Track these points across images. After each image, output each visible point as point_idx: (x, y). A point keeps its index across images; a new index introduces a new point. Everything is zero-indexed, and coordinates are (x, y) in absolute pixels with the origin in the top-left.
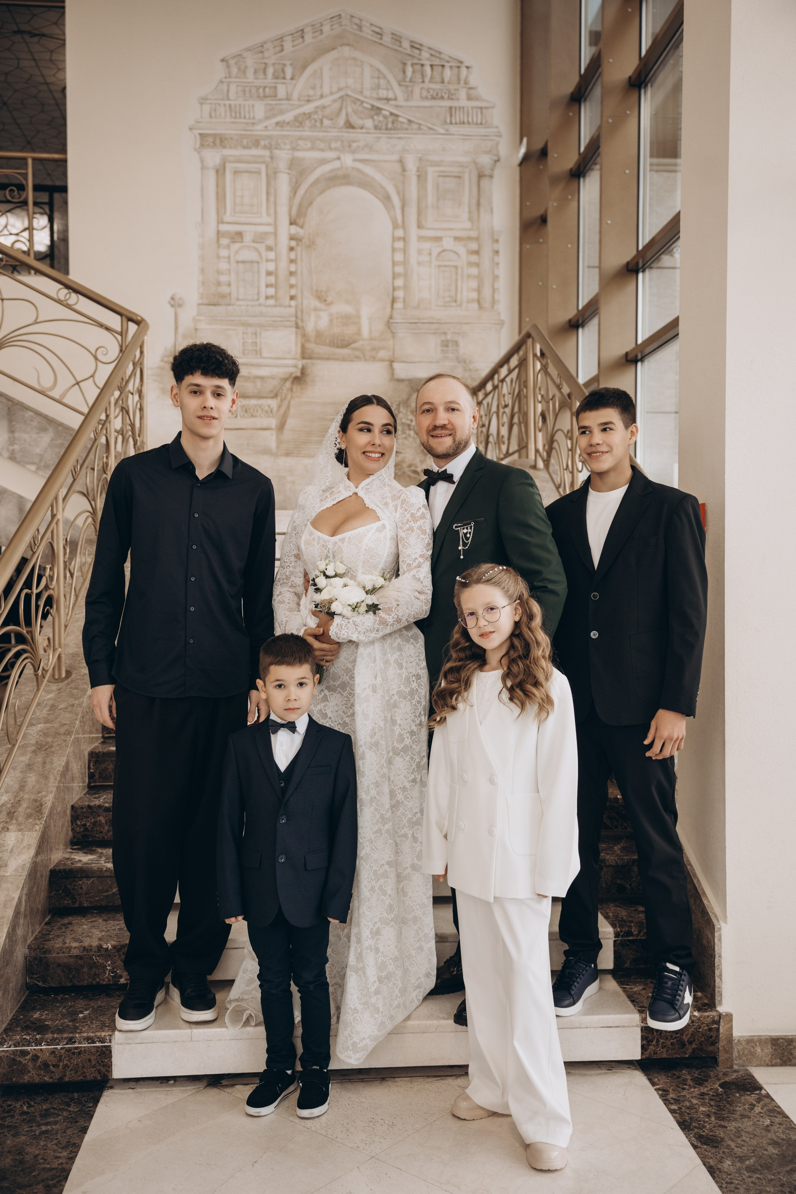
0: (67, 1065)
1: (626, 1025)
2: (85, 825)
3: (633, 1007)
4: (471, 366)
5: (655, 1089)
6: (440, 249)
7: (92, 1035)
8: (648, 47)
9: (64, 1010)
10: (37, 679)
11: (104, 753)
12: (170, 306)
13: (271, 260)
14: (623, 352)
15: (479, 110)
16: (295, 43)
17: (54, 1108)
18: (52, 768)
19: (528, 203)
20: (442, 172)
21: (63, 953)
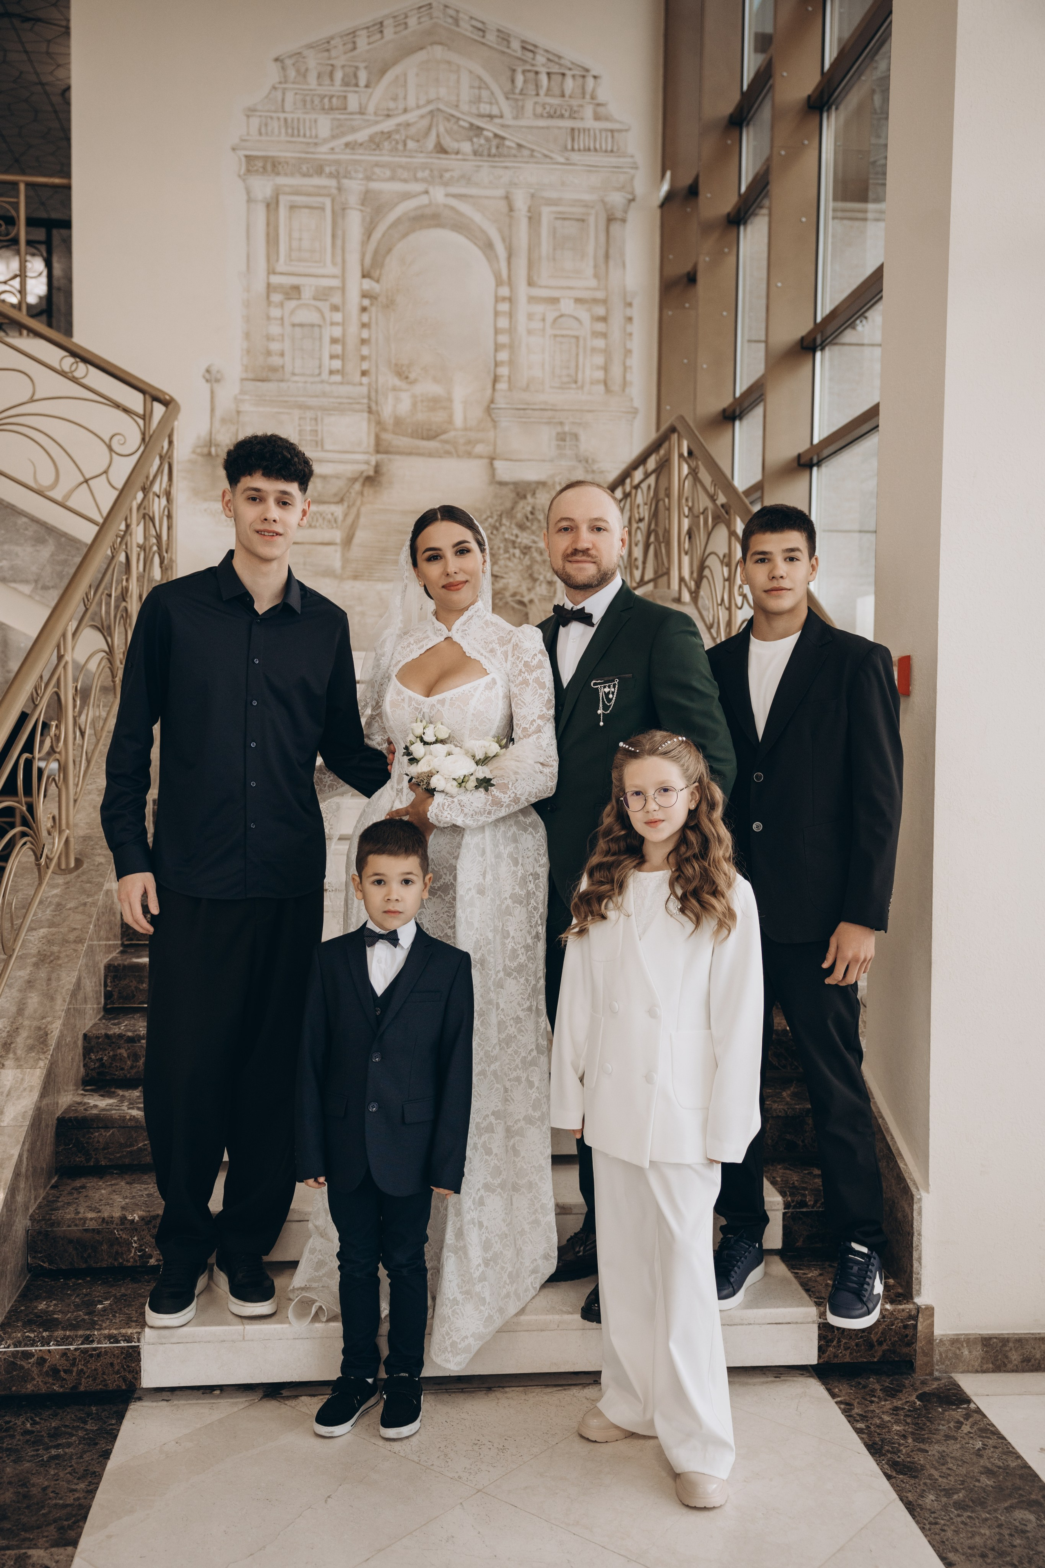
0: (82, 1370)
1: (799, 1321)
2: (102, 1059)
3: (808, 1298)
4: (595, 467)
5: (836, 1403)
6: (557, 314)
7: (115, 1332)
8: (833, 59)
9: (77, 1300)
10: (39, 870)
11: (124, 966)
12: (204, 381)
13: (337, 324)
14: (794, 453)
15: (609, 134)
16: (372, 39)
17: (66, 1426)
18: (58, 986)
19: (671, 257)
20: (560, 213)
21: (76, 1225)
